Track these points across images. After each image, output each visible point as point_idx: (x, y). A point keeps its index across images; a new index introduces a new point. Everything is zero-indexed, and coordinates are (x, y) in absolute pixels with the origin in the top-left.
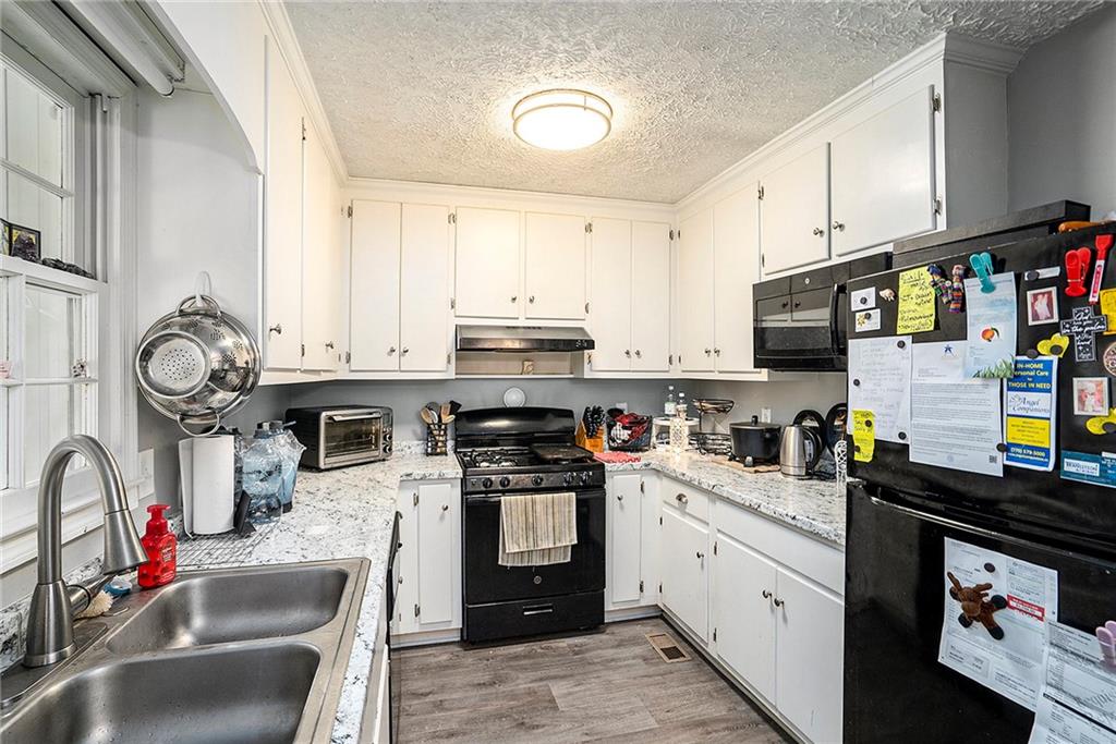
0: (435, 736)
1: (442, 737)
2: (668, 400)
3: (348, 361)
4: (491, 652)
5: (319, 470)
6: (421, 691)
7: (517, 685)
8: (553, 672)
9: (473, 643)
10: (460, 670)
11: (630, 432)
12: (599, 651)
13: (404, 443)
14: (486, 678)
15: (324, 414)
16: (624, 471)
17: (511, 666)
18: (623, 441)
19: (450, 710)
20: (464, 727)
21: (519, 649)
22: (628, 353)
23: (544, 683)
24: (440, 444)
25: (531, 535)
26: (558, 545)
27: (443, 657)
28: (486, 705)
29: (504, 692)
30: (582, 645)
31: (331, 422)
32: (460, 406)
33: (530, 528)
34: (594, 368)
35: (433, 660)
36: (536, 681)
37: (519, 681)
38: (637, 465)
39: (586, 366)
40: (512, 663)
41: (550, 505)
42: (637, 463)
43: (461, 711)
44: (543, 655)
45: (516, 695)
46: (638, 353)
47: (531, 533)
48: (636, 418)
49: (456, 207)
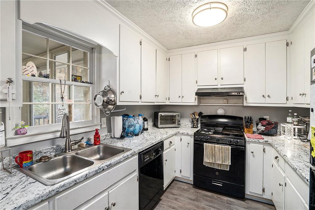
0: (170, 206)
1: (171, 208)
2: (288, 116)
3: (169, 99)
4: (200, 191)
5: (158, 128)
6: (174, 193)
7: (201, 204)
8: (215, 206)
9: (197, 187)
10: (188, 192)
11: (264, 127)
12: (237, 207)
13: (186, 123)
14: (193, 198)
15: (160, 113)
16: (255, 142)
17: (203, 198)
18: (262, 131)
19: (178, 202)
20: (178, 208)
21: (209, 194)
22: (263, 96)
23: (210, 208)
24: (195, 125)
25: (214, 158)
26: (223, 163)
27: (186, 187)
28: (188, 205)
29: (196, 204)
30: (232, 202)
31: (161, 116)
32: (202, 113)
33: (213, 155)
34: (247, 102)
35: (183, 187)
36: (208, 206)
37: (202, 203)
38: (261, 141)
39: (245, 101)
40: (204, 197)
41: (221, 149)
42: (261, 140)
43: (180, 203)
44: (216, 199)
45: (198, 207)
46: (269, 96)
47: (214, 157)
48: (269, 122)
49: (197, 52)
